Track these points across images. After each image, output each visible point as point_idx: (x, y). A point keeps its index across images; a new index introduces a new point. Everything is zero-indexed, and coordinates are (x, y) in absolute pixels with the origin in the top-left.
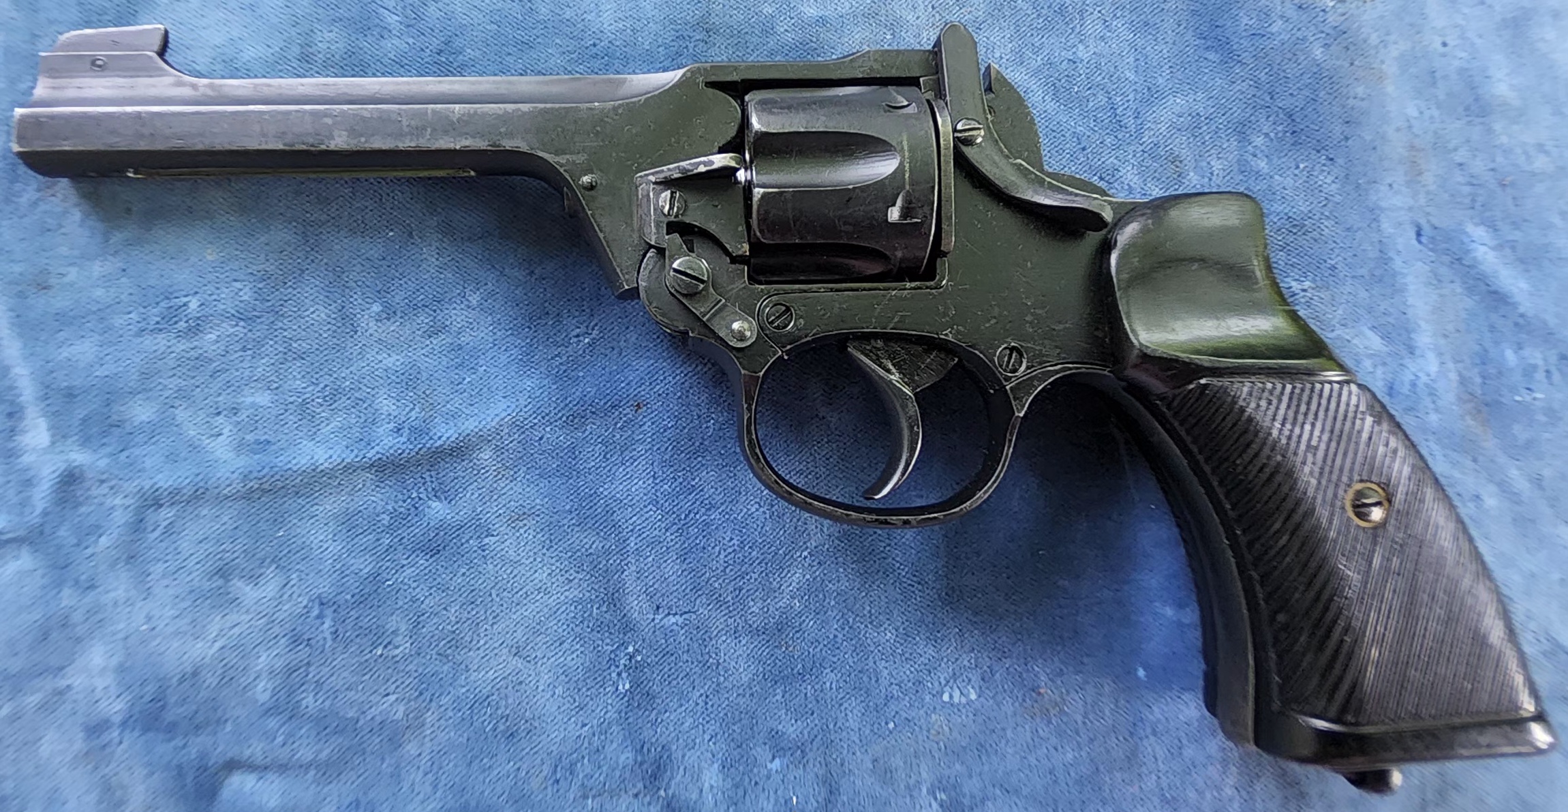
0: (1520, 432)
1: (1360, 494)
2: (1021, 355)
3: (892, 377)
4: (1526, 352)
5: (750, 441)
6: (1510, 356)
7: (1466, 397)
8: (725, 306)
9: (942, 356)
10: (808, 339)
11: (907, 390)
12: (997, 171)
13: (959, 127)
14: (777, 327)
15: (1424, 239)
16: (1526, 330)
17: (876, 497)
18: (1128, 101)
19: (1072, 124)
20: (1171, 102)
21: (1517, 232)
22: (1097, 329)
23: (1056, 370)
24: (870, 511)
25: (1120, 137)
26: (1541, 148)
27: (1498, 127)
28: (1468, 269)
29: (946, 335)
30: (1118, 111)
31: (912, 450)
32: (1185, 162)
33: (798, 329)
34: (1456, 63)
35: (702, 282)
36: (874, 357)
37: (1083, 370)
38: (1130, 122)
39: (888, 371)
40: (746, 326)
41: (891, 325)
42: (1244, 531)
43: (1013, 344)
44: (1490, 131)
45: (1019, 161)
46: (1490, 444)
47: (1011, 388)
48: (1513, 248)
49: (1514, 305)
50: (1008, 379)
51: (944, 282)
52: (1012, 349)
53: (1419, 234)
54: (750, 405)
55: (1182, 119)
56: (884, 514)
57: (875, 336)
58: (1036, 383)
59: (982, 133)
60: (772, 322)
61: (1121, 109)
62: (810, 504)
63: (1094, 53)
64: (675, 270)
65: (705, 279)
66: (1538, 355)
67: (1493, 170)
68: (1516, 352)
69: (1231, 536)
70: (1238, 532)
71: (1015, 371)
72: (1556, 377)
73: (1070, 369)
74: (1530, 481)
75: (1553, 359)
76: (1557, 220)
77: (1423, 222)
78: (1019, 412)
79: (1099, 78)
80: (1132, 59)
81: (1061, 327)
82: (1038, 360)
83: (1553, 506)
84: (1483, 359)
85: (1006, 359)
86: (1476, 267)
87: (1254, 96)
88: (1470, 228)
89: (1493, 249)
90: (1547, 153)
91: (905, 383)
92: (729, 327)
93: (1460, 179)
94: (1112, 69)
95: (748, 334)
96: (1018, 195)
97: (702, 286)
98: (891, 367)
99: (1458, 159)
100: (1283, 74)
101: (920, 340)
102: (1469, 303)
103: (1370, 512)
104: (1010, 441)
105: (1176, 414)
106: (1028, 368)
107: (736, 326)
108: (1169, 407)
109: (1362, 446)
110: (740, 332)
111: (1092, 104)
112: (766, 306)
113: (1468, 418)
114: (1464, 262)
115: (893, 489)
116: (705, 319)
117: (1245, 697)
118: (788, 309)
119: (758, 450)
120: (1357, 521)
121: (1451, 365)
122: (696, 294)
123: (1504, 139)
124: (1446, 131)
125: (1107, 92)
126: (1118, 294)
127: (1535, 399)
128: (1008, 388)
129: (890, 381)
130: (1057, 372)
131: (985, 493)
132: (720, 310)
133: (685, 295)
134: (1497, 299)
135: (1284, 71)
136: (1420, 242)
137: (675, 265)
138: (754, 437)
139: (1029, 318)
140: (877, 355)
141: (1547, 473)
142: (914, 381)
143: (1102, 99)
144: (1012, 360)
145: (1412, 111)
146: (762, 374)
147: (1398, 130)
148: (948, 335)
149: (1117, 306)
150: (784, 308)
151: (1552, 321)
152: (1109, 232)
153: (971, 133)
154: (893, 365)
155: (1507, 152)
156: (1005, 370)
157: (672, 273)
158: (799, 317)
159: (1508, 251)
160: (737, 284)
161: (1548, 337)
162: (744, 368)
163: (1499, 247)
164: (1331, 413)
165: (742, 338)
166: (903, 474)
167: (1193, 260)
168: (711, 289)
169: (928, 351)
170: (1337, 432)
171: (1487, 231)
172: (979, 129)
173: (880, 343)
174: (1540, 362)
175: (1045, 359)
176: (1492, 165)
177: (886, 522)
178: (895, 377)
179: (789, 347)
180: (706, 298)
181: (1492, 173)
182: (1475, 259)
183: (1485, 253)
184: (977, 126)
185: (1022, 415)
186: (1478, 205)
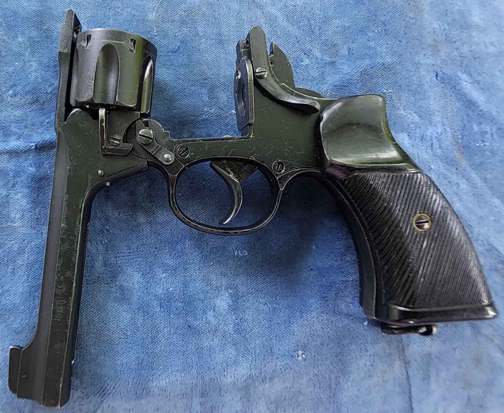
0: (477, 159)
1: (420, 218)
2: (283, 166)
3: (230, 175)
4: (483, 126)
5: (173, 202)
6: (475, 127)
7: (454, 143)
8: (161, 148)
9: (252, 166)
10: (195, 161)
11: (236, 180)
12: (273, 89)
13: (257, 71)
14: (183, 156)
15: (439, 78)
16: (482, 116)
17: (224, 223)
18: (316, 23)
19: (294, 31)
20: (334, 22)
21: (480, 77)
22: (314, 154)
23: (297, 170)
24: (222, 229)
25: (312, 37)
26: (492, 44)
27: (474, 34)
28: (458, 91)
29: (252, 158)
30: (312, 27)
31: (239, 205)
32: (339, 46)
33: (191, 157)
34: (457, 7)
35: (151, 139)
36: (223, 167)
37: (308, 171)
38: (317, 32)
39: (229, 173)
40: (170, 156)
41: (229, 154)
42: (373, 234)
43: (279, 161)
44: (470, 36)
45: (283, 84)
46: (464, 163)
47: (278, 179)
48: (478, 83)
49: (478, 107)
50: (277, 175)
51: (251, 136)
52: (280, 163)
53: (437, 76)
54: (172, 188)
55: (338, 29)
56: (227, 230)
57: (224, 159)
58: (289, 176)
59: (267, 73)
60: (181, 154)
61: (313, 26)
62: (198, 227)
63: (304, 3)
64: (140, 135)
65: (152, 137)
66: (488, 128)
67: (470, 51)
68: (478, 126)
69: (368, 236)
70: (370, 234)
71: (281, 171)
72: (495, 136)
73: (303, 170)
74: (481, 179)
75: (495, 129)
76: (498, 73)
77: (439, 71)
78: (282, 188)
79: (305, 13)
80: (319, 5)
81: (300, 153)
82: (290, 167)
83: (491, 191)
84: (464, 127)
85: (277, 167)
86: (462, 90)
87: (368, 16)
88: (460, 74)
89: (470, 83)
90: (495, 46)
91: (236, 177)
92: (163, 156)
93: (456, 54)
94: (311, 9)
95: (171, 159)
96: (281, 99)
97: (151, 140)
98: (229, 171)
99: (456, 46)
100: (380, 7)
101: (241, 160)
102: (458, 105)
103: (424, 225)
104: (278, 200)
105: (346, 188)
106: (285, 170)
107: (166, 156)
108: (343, 184)
109: (422, 198)
110: (167, 159)
111: (302, 24)
112: (178, 148)
113: (455, 152)
114: (457, 88)
115: (231, 221)
116: (153, 154)
117: (373, 298)
118: (187, 149)
119: (176, 206)
120: (417, 229)
121: (448, 130)
122: (148, 144)
123: (476, 39)
124: (451, 35)
125: (308, 19)
126: (322, 139)
127: (485, 145)
128: (277, 178)
129: (230, 177)
130: (298, 172)
131: (268, 221)
132: (159, 150)
133: (145, 145)
134: (470, 104)
135: (381, 6)
136: (437, 80)
137: (140, 133)
138: (174, 200)
139: (286, 150)
140: (224, 166)
141: (489, 176)
142: (239, 176)
143: (306, 22)
144: (279, 167)
145: (435, 25)
146: (176, 175)
147: (429, 33)
148: (253, 158)
149: (322, 144)
150: (185, 149)
151: (494, 114)
152: (320, 113)
153: (262, 73)
154: (231, 170)
155: (477, 44)
156: (276, 172)
157: (139, 136)
158: (191, 152)
159: (476, 85)
160: (166, 139)
161: (493, 120)
162: (170, 173)
163: (472, 83)
164: (409, 186)
165: (168, 160)
166: (235, 214)
167: (354, 124)
168: (155, 142)
169: (245, 165)
170: (411, 193)
171: (467, 76)
172: (265, 71)
173: (225, 162)
174: (489, 130)
175: (293, 166)
176: (470, 49)
177: (228, 233)
178: (231, 176)
179: (187, 164)
180: (153, 145)
181: (470, 52)
182: (461, 87)
183: (467, 85)
184: (265, 70)
185: (283, 189)
186: (464, 66)
